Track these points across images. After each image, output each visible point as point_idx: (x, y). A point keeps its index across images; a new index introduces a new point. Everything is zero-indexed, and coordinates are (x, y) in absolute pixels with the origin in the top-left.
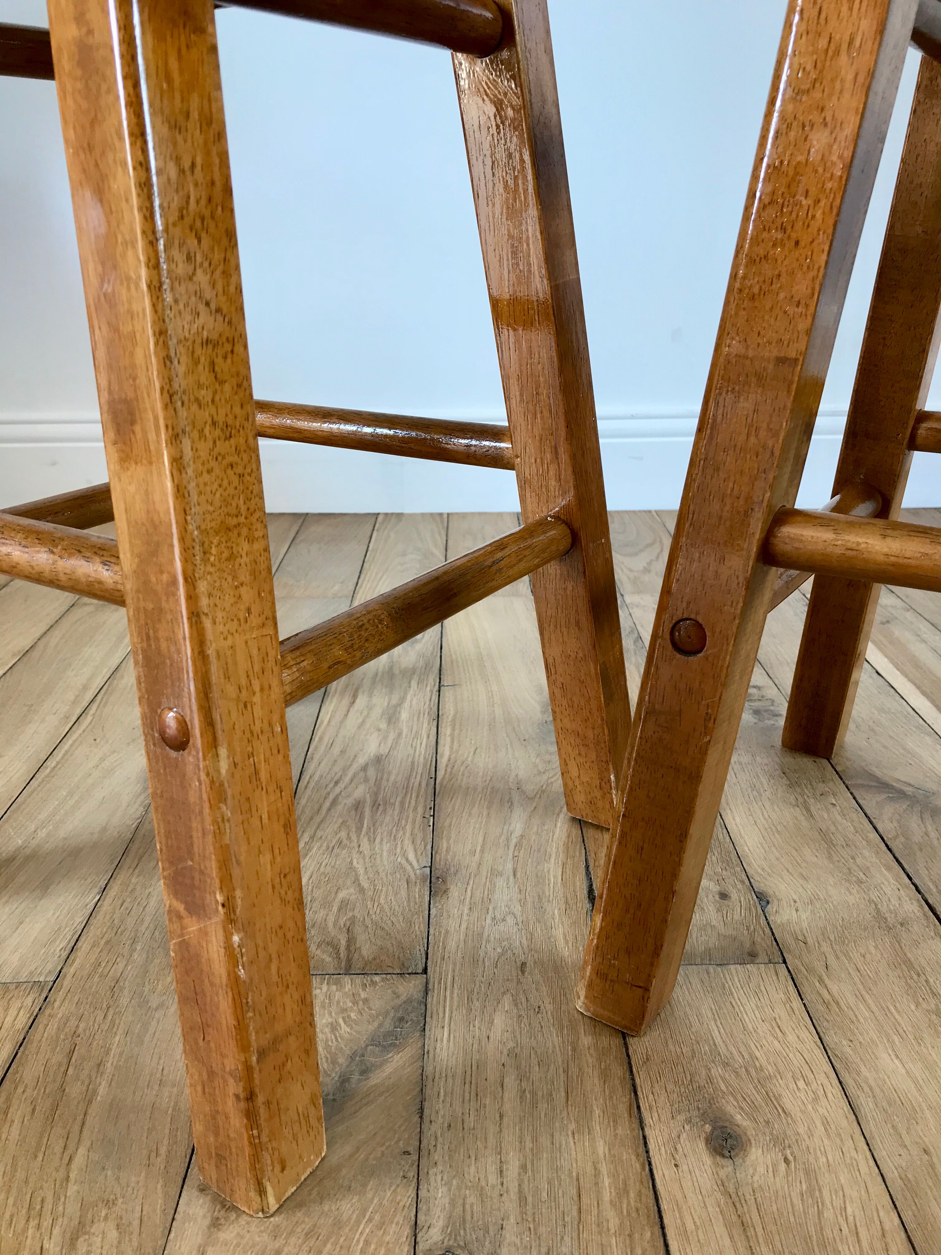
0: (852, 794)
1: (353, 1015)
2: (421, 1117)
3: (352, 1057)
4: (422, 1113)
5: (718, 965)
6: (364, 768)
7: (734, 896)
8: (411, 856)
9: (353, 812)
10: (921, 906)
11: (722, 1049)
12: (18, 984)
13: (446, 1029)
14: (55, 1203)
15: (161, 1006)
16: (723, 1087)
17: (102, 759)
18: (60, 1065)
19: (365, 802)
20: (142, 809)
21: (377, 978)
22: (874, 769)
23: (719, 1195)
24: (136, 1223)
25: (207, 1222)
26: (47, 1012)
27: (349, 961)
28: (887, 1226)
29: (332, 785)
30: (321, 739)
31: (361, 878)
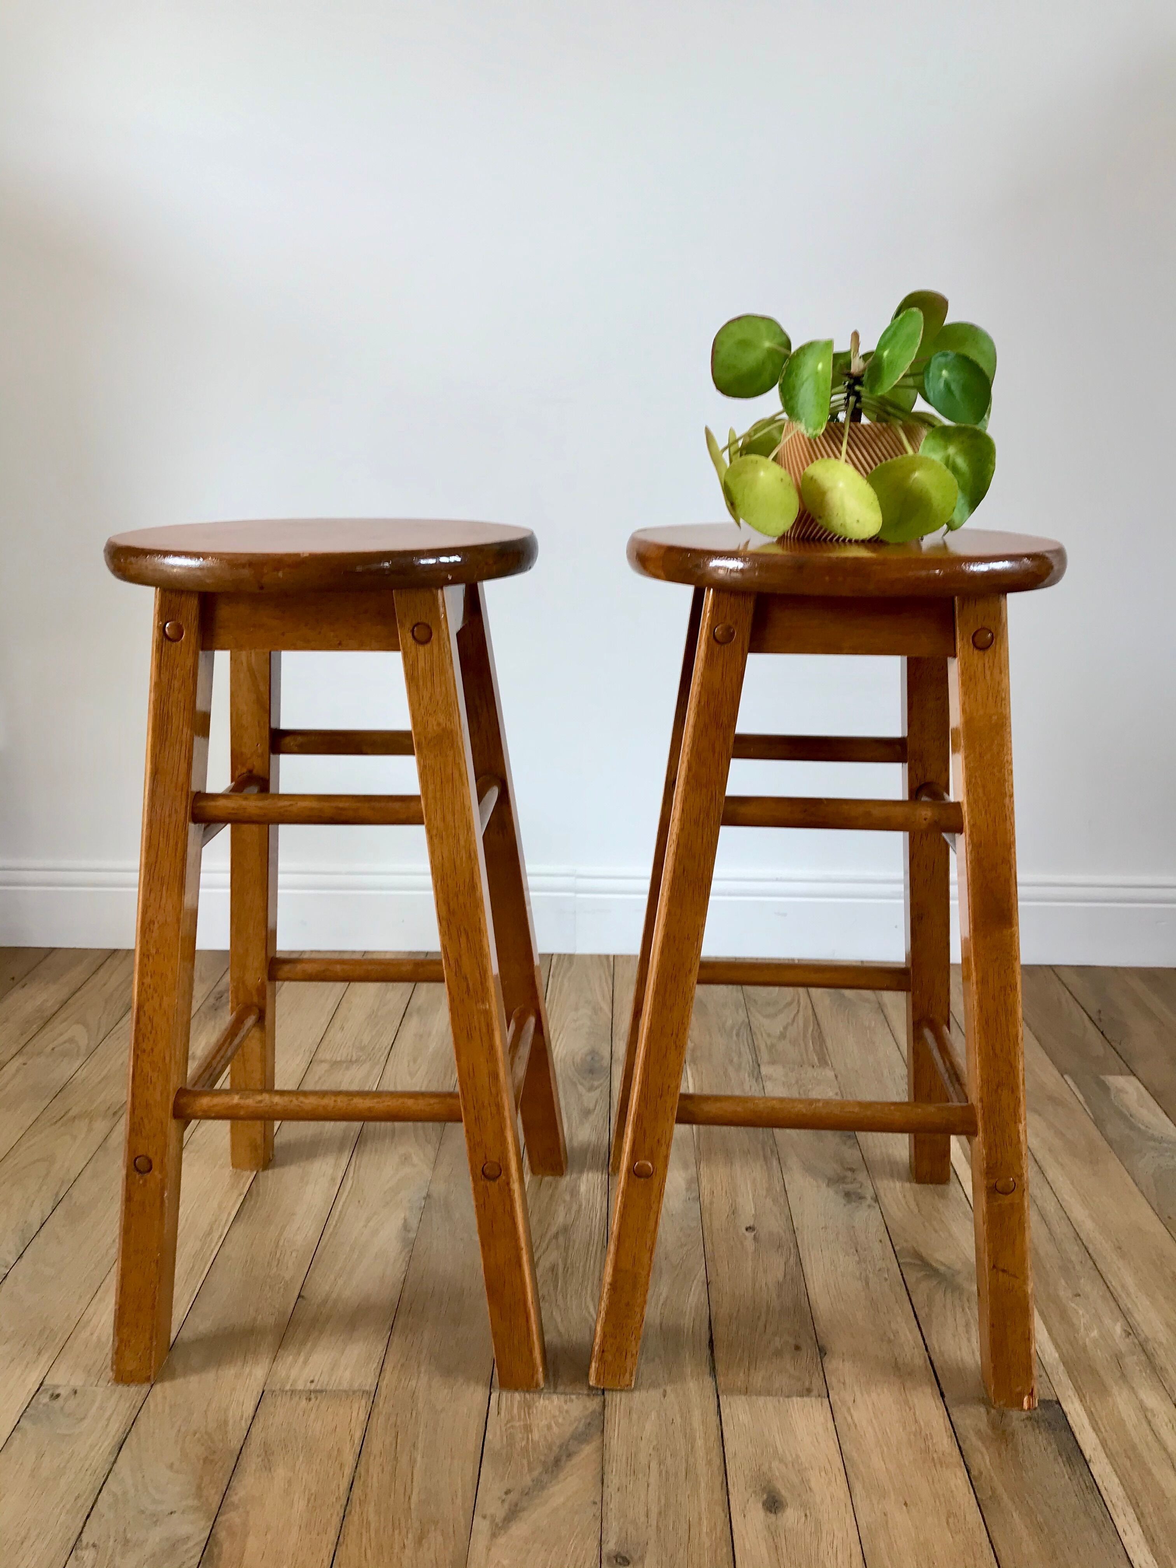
0: (901, 1271)
1: (560, 1420)
2: (603, 1483)
3: (561, 1447)
4: (603, 1481)
5: (786, 1397)
6: (556, 1236)
7: (804, 1349)
9: (550, 1273)
10: (927, 1364)
11: (780, 1451)
12: (354, 1392)
13: (616, 1431)
14: (406, 1521)
15: (443, 1410)
16: (777, 1474)
17: (368, 1220)
18: (391, 1444)
19: (558, 1264)
20: (404, 1264)
21: (574, 1397)
22: (922, 1250)
23: (766, 1533)
24: (451, 1532)
25: (489, 1533)
26: (376, 1410)
28: (854, 1552)
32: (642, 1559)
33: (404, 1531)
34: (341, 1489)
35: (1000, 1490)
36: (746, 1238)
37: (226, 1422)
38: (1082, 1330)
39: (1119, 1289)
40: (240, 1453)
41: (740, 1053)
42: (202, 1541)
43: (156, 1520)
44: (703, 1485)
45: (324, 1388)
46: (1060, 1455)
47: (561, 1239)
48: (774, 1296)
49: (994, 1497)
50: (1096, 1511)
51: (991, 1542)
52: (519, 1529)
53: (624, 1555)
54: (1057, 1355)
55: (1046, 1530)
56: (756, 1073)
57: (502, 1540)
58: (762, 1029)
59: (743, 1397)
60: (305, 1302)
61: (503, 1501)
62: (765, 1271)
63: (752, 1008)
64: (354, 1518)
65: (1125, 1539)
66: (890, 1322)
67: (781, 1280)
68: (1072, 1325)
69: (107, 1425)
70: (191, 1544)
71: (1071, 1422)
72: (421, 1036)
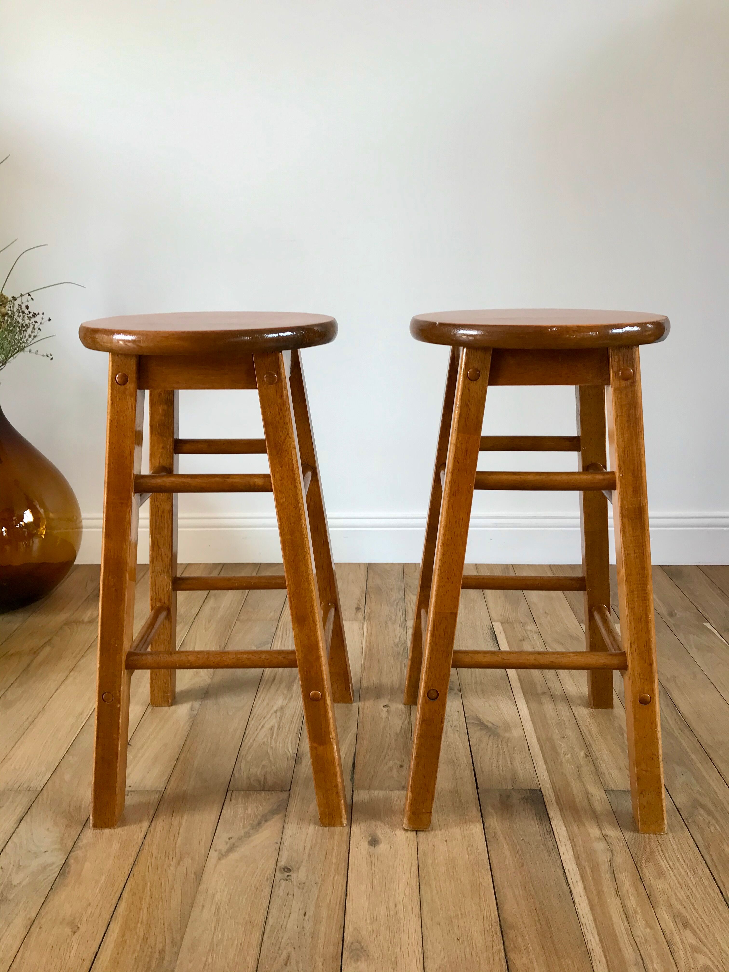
0: (467, 726)
1: (264, 804)
2: (282, 834)
3: (263, 816)
4: (283, 832)
5: (391, 790)
6: (276, 712)
7: (405, 767)
8: (290, 749)
9: (270, 731)
10: (471, 772)
11: (382, 817)
12: (152, 791)
13: (294, 808)
14: (173, 853)
16: (379, 828)
18: (169, 816)
19: (275, 726)
20: (189, 728)
21: (273, 792)
22: (481, 716)
23: (367, 856)
24: (197, 858)
25: (217, 858)
26: (163, 800)
27: (264, 786)
28: (413, 864)
29: (262, 719)
30: (259, 697)
31: (271, 757)
32: (298, 869)
33: (171, 857)
34: (139, 838)
35: (499, 833)
36: (383, 711)
37: (80, 807)
38: (562, 754)
39: (587, 734)
40: (86, 822)
41: (397, 614)
42: (60, 865)
43: (36, 855)
44: (337, 833)
45: (136, 790)
46: (536, 816)
47: (278, 714)
48: (393, 740)
49: (495, 836)
50: (550, 844)
51: (489, 859)
52: (233, 856)
53: (288, 867)
54: (545, 767)
55: (520, 852)
56: (403, 626)
57: (223, 861)
58: (412, 602)
59: (367, 791)
60: (131, 747)
61: (227, 843)
62: (390, 728)
63: (407, 590)
64: (145, 851)
65: (563, 857)
66: (455, 753)
67: (398, 731)
68: (557, 753)
69: (15, 810)
70: (54, 866)
71: (545, 800)
72: (215, 609)
